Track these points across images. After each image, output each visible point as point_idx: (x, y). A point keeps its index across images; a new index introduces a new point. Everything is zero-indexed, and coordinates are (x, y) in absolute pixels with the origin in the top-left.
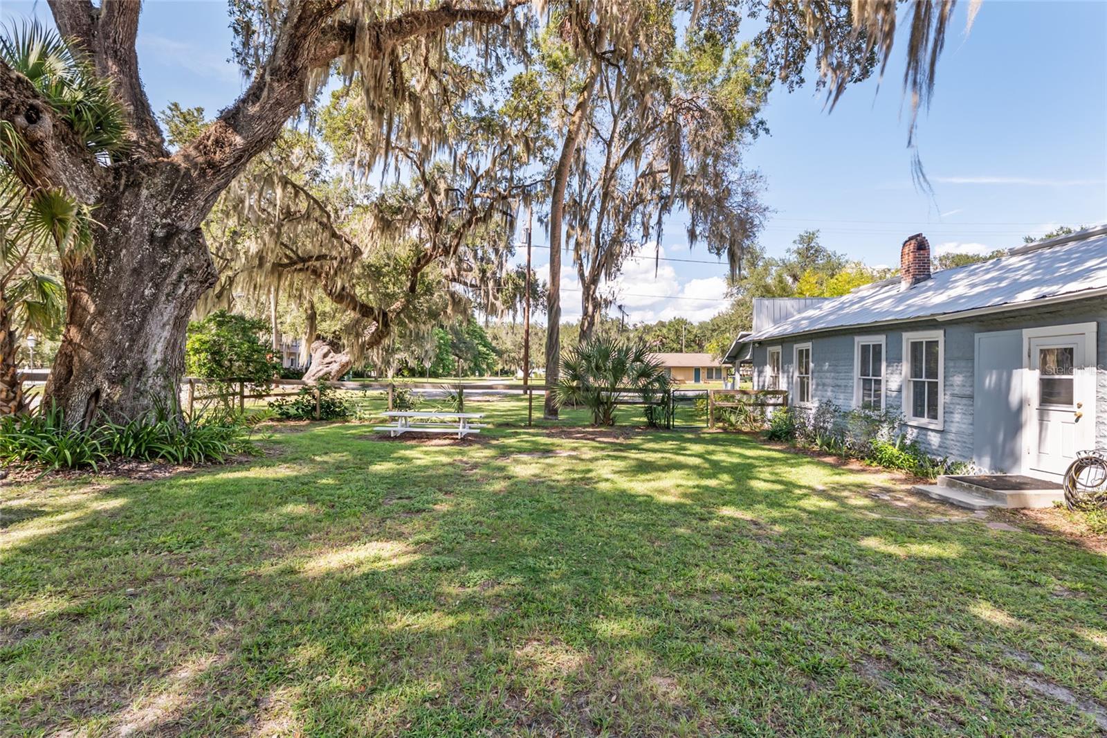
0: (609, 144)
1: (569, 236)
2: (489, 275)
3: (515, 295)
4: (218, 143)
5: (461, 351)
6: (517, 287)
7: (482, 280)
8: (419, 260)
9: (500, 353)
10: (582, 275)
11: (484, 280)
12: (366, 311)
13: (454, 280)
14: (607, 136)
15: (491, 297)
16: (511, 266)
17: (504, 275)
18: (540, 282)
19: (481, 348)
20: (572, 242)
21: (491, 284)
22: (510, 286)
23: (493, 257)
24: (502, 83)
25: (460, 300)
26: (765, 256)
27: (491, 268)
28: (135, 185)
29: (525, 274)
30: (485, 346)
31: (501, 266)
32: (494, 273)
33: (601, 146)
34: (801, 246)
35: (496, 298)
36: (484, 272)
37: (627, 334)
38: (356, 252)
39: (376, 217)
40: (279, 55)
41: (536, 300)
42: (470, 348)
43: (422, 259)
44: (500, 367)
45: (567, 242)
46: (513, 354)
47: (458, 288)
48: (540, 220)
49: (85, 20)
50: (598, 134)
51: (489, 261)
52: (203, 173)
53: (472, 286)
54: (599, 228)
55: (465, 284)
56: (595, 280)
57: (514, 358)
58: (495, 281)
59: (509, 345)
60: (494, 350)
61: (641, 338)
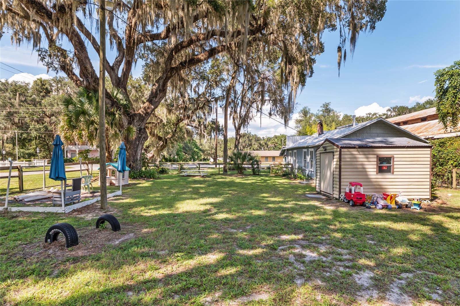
0: (243, 85)
1: (230, 115)
2: (202, 123)
3: (211, 131)
4: (148, 108)
5: (186, 150)
6: (212, 127)
7: (199, 125)
8: (178, 120)
9: (203, 151)
10: (235, 126)
11: (200, 125)
12: (160, 139)
13: (188, 125)
14: (242, 82)
15: (202, 131)
16: (209, 119)
17: (207, 123)
18: (221, 125)
19: (195, 149)
20: (232, 117)
21: (202, 127)
22: (210, 127)
23: (203, 116)
24: (208, 66)
25: (190, 132)
26: (310, 112)
27: (202, 121)
28: (133, 120)
29: (215, 122)
30: (197, 149)
31: (206, 119)
32: (204, 123)
33: (241, 85)
34: (323, 108)
35: (204, 132)
36: (200, 122)
37: (259, 142)
38: (161, 121)
39: (167, 108)
40: (160, 86)
41: (219, 132)
42: (191, 149)
43: (179, 120)
44: (203, 157)
45: (230, 117)
46: (209, 152)
47: (189, 128)
48: (221, 107)
49: (118, 81)
50: (239, 81)
51: (201, 118)
52: (146, 115)
53: (195, 127)
54: (240, 112)
55: (192, 126)
56: (239, 128)
57: (209, 153)
58: (204, 125)
59: (207, 148)
60: (200, 150)
61: (266, 144)
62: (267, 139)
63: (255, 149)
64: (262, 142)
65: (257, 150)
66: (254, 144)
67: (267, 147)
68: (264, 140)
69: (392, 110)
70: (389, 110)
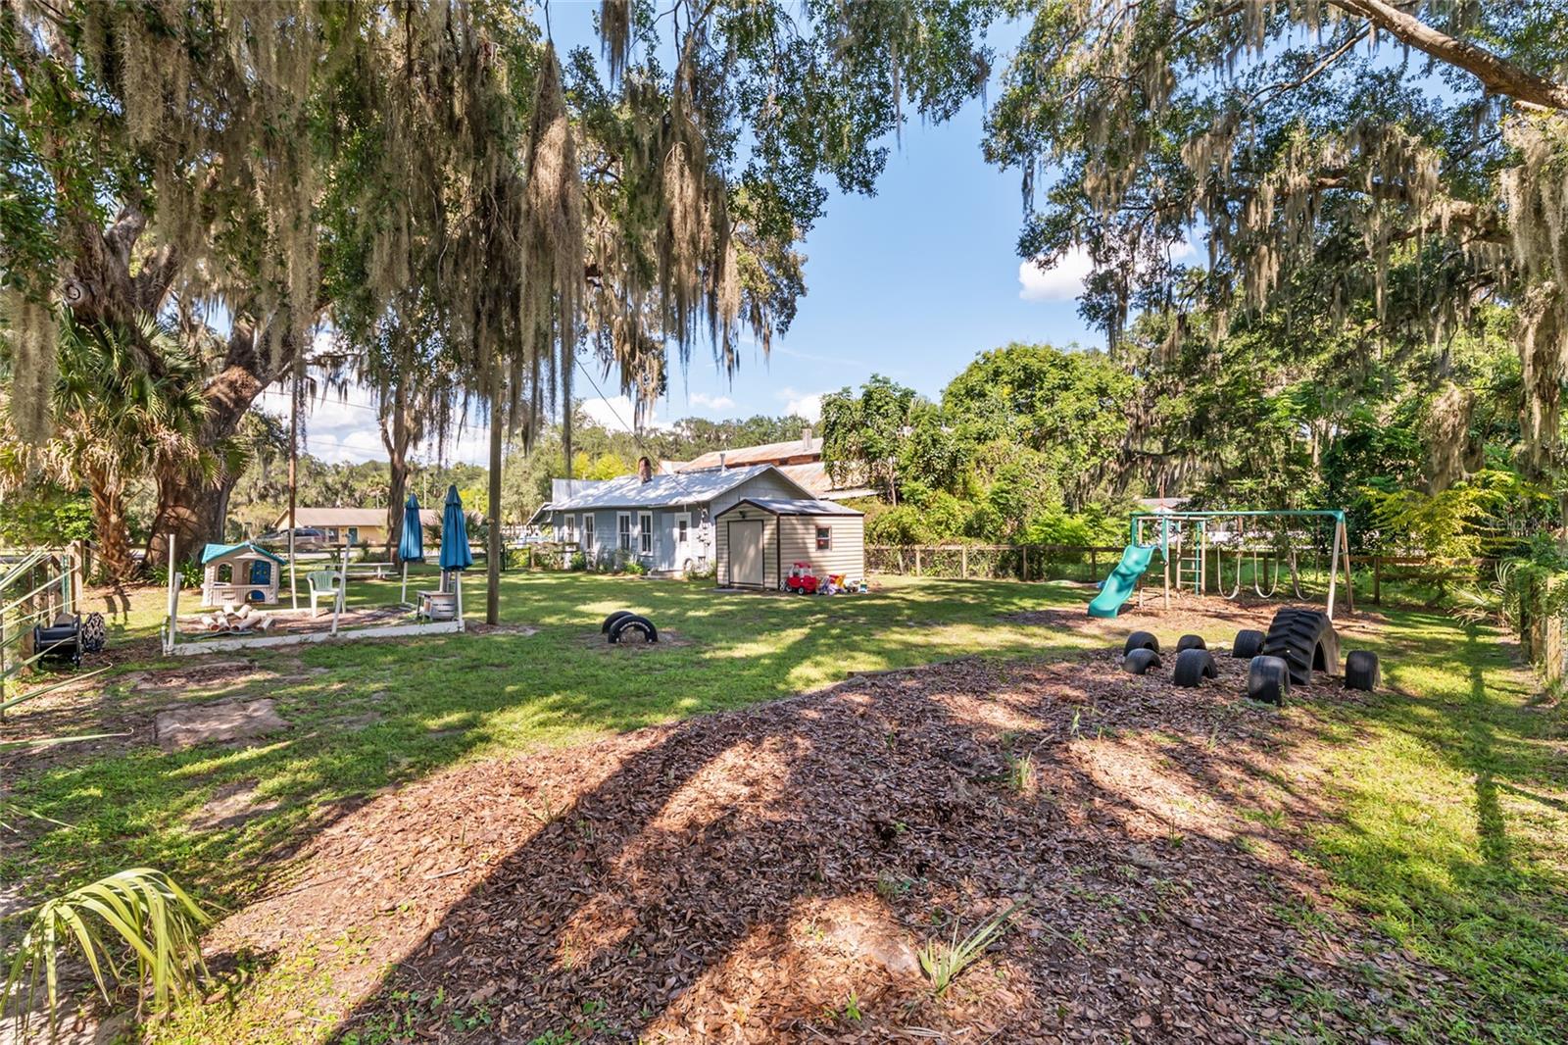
4: (242, 384)
52: (236, 404)
61: (345, 486)
62: (351, 472)
63: (308, 502)
64: (330, 480)
65: (317, 504)
66: (305, 486)
67: (351, 495)
68: (338, 473)
69: (683, 424)
70: (677, 424)
